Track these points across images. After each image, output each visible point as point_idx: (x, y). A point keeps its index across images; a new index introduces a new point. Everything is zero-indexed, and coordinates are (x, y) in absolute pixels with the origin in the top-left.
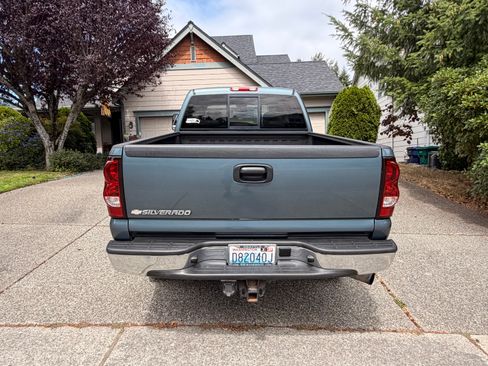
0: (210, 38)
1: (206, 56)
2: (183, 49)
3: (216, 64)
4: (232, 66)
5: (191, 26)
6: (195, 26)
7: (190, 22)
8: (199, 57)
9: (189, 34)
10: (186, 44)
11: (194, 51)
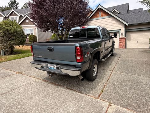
0: (106, 9)
1: (104, 14)
2: (97, 13)
3: (107, 17)
4: (112, 16)
5: (100, 6)
6: (101, 6)
7: (99, 5)
8: (102, 15)
9: (99, 8)
10: (98, 12)
11: (100, 14)
